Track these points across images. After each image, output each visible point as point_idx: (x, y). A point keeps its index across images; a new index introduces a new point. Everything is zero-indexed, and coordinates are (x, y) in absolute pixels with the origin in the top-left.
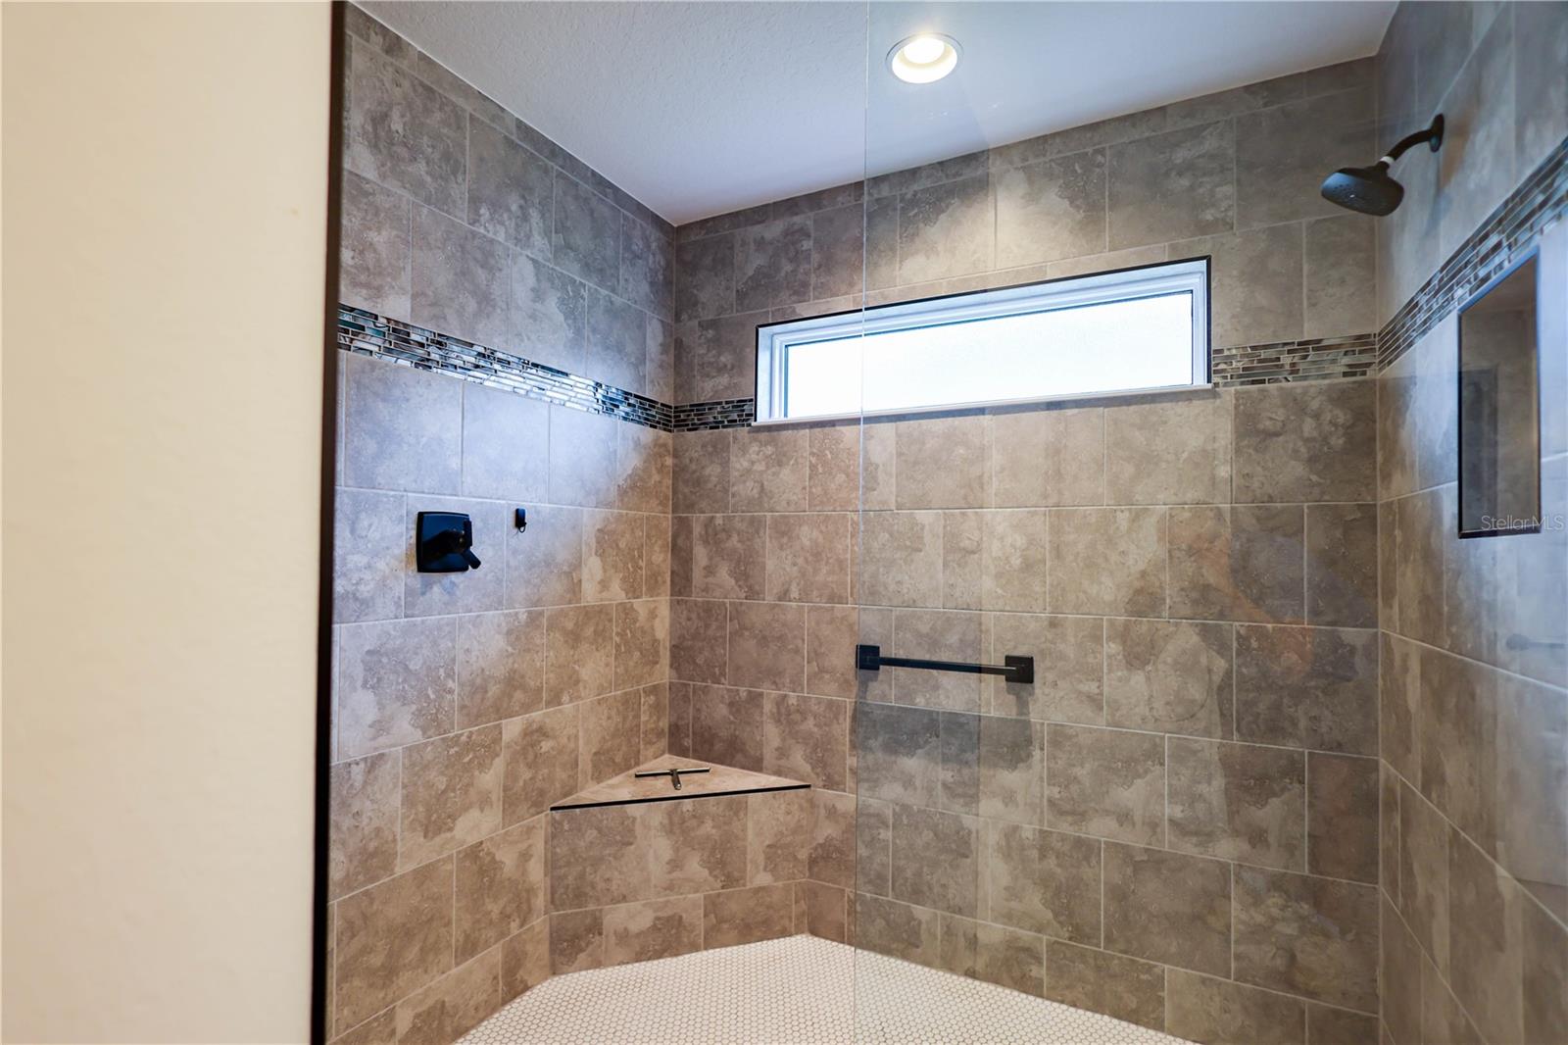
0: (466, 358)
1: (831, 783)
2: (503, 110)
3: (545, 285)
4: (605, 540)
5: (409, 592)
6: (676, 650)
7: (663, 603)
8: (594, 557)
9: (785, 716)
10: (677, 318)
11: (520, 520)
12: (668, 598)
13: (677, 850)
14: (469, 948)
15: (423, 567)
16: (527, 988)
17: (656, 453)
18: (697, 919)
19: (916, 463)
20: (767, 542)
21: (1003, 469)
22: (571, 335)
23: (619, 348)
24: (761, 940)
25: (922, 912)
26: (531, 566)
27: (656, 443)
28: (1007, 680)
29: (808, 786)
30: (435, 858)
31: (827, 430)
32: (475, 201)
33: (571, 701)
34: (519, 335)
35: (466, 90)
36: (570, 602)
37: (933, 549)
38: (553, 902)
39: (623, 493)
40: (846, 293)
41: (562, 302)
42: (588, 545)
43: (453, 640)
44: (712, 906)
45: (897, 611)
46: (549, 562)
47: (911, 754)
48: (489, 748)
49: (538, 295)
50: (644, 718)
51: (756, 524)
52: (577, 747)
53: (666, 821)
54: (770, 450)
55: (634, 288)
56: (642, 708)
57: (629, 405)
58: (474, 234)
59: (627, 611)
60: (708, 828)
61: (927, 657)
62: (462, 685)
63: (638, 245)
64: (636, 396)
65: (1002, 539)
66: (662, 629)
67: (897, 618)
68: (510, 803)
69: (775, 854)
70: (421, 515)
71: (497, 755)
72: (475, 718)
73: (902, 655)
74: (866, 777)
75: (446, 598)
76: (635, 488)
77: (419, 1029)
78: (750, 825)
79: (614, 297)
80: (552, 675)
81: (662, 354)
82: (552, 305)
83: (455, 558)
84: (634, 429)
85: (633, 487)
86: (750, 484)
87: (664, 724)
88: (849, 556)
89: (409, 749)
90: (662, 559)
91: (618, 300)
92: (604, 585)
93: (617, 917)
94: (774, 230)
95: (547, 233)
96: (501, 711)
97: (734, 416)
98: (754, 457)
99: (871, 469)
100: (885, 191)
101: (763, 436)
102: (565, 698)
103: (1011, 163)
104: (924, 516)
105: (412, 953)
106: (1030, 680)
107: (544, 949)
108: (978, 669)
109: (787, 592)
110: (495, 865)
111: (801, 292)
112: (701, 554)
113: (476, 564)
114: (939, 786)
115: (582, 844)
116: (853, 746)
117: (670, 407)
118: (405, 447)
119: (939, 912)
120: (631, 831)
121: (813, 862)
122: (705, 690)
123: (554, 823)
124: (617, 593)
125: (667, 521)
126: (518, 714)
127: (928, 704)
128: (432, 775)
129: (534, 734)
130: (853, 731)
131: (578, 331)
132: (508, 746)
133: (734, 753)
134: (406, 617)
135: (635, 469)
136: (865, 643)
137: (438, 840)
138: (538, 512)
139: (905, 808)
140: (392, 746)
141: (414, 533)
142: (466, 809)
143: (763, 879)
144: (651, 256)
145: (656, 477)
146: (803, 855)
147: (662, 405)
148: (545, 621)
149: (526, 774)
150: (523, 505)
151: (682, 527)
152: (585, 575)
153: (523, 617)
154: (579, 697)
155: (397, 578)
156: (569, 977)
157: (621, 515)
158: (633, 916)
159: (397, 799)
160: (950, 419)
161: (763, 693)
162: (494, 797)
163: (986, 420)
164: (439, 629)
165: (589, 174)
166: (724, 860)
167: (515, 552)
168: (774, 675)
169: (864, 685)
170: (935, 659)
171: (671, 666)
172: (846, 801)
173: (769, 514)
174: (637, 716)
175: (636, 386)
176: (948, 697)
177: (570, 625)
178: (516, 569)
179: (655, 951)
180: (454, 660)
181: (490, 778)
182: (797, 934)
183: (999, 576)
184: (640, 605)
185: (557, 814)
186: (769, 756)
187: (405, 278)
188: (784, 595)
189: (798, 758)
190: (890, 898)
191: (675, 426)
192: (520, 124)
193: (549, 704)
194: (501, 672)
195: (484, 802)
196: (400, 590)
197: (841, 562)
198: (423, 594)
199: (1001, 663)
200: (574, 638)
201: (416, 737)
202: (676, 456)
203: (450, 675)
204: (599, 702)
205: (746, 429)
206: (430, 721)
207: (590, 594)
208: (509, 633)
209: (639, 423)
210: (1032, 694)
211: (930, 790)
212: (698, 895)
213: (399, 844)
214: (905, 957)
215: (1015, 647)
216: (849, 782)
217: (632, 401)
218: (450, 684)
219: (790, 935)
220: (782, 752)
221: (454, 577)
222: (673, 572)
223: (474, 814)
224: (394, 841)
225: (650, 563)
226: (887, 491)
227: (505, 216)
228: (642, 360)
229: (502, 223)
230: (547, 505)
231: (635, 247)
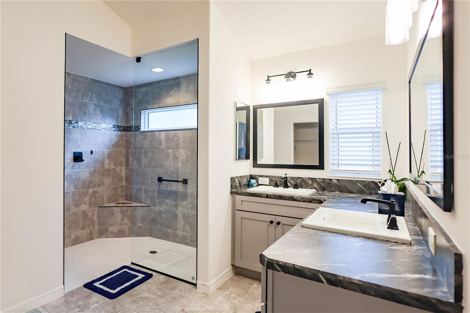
0: (82, 124)
1: (154, 206)
2: (87, 78)
3: (96, 107)
4: (110, 155)
5: (72, 166)
6: (126, 178)
7: (124, 169)
8: (107, 159)
9: (146, 192)
10: (126, 107)
11: (92, 152)
12: (125, 167)
13: (123, 217)
14: (83, 228)
15: (74, 161)
16: (94, 239)
17: (120, 138)
18: (127, 231)
19: (168, 140)
20: (143, 156)
21: (183, 142)
22: (102, 116)
23: (112, 117)
24: (140, 237)
25: (169, 231)
26: (94, 161)
27: (121, 135)
28: (183, 184)
29: (150, 206)
30: (77, 211)
31: (153, 132)
32: (83, 96)
33: (102, 187)
34: (91, 118)
35: (81, 77)
36: (102, 168)
37: (171, 157)
38: (99, 224)
39: (113, 146)
40: (156, 104)
41: (100, 110)
42: (106, 156)
43: (80, 174)
44: (130, 229)
45: (165, 170)
46: (98, 160)
47: (168, 199)
48: (87, 193)
49: (95, 110)
50: (119, 192)
51: (141, 152)
52: (104, 196)
53: (120, 211)
54: (143, 136)
55: (116, 103)
56: (119, 190)
57: (115, 128)
58: (83, 102)
59: (115, 170)
60: (129, 213)
61: (170, 179)
62: (81, 182)
63: (117, 94)
64: (116, 126)
65: (182, 156)
66: (123, 174)
67: (165, 171)
68: (90, 204)
69: (143, 219)
70: (74, 153)
71: (88, 195)
72: (84, 188)
73: (166, 179)
74: (160, 204)
75: (78, 167)
76: (116, 145)
77: (75, 239)
78: (137, 213)
79: (111, 106)
80: (98, 182)
81: (123, 116)
82: (98, 111)
83: (80, 160)
84: (116, 132)
85: (116, 144)
86: (139, 143)
87: (124, 194)
88: (157, 159)
89: (73, 192)
90: (123, 159)
91: (112, 107)
92: (109, 164)
93: (111, 229)
94: (143, 90)
95: (96, 98)
96: (88, 187)
97: (137, 129)
98: (140, 138)
99: (161, 141)
100: (163, 84)
101: (142, 133)
102: (101, 186)
103: (185, 80)
104: (170, 151)
105: (73, 226)
106: (187, 184)
107: (97, 233)
108: (178, 181)
109: (146, 166)
110: (88, 215)
111: (148, 103)
112: (131, 158)
113: (83, 161)
114: (172, 205)
115: (104, 214)
116: (158, 198)
117: (125, 127)
118: (71, 141)
119: (172, 231)
120: (114, 212)
121: (151, 222)
122: (132, 187)
123: (99, 210)
124: (112, 166)
125: (124, 151)
126: (92, 188)
127: (170, 189)
128: (76, 197)
129: (95, 193)
130: (158, 195)
131: (103, 115)
132: (90, 194)
133: (137, 200)
134: (72, 169)
135: (116, 140)
136: (160, 177)
137: (78, 208)
138: (95, 151)
139: (167, 210)
140: (70, 191)
141: (73, 156)
142: (82, 204)
143: (140, 224)
144: (120, 96)
145: (121, 142)
146: (149, 220)
147: (123, 126)
148: (97, 171)
149: (93, 200)
150: (92, 150)
151: (127, 152)
152: (105, 162)
153: (93, 170)
154: (104, 186)
155: (70, 163)
156: (102, 239)
157: (113, 150)
158: (114, 229)
159: (71, 200)
160: (174, 131)
161: (142, 187)
162: (87, 202)
163: (180, 131)
164: (77, 172)
165: (105, 83)
166: (132, 220)
167: (91, 158)
168: (143, 183)
169: (159, 186)
170: (172, 180)
171: (126, 182)
172: (157, 209)
173: (143, 150)
174: (117, 192)
175: (116, 124)
176: (174, 187)
177: (102, 172)
178: (91, 161)
179: (118, 236)
180: (80, 177)
181: (87, 199)
182: (147, 236)
183: (182, 163)
184: (118, 169)
185: (99, 208)
186: (143, 200)
187: (71, 113)
188: (145, 167)
189: (148, 200)
190: (164, 228)
191: (126, 131)
192: (91, 79)
193: (98, 187)
194: (88, 180)
195: (85, 203)
196: (71, 165)
197: (156, 160)
198: (75, 166)
199: (182, 180)
200: (103, 175)
201: (74, 190)
202: (126, 137)
203: (79, 180)
204: (109, 188)
205: (139, 132)
206: (76, 187)
207: (106, 166)
208: (90, 173)
209: (117, 131)
210: (187, 186)
211: (171, 206)
212: (127, 226)
213: (71, 207)
214: (167, 240)
215: (185, 177)
216: (157, 205)
217: (115, 127)
218: (79, 182)
219: (146, 237)
220: (145, 199)
221: (80, 163)
222: (126, 162)
223: (84, 205)
224: (70, 207)
225: (120, 160)
226: (164, 145)
227: (88, 97)
228: (118, 118)
229: (88, 99)
230: (97, 149)
231: (116, 95)
